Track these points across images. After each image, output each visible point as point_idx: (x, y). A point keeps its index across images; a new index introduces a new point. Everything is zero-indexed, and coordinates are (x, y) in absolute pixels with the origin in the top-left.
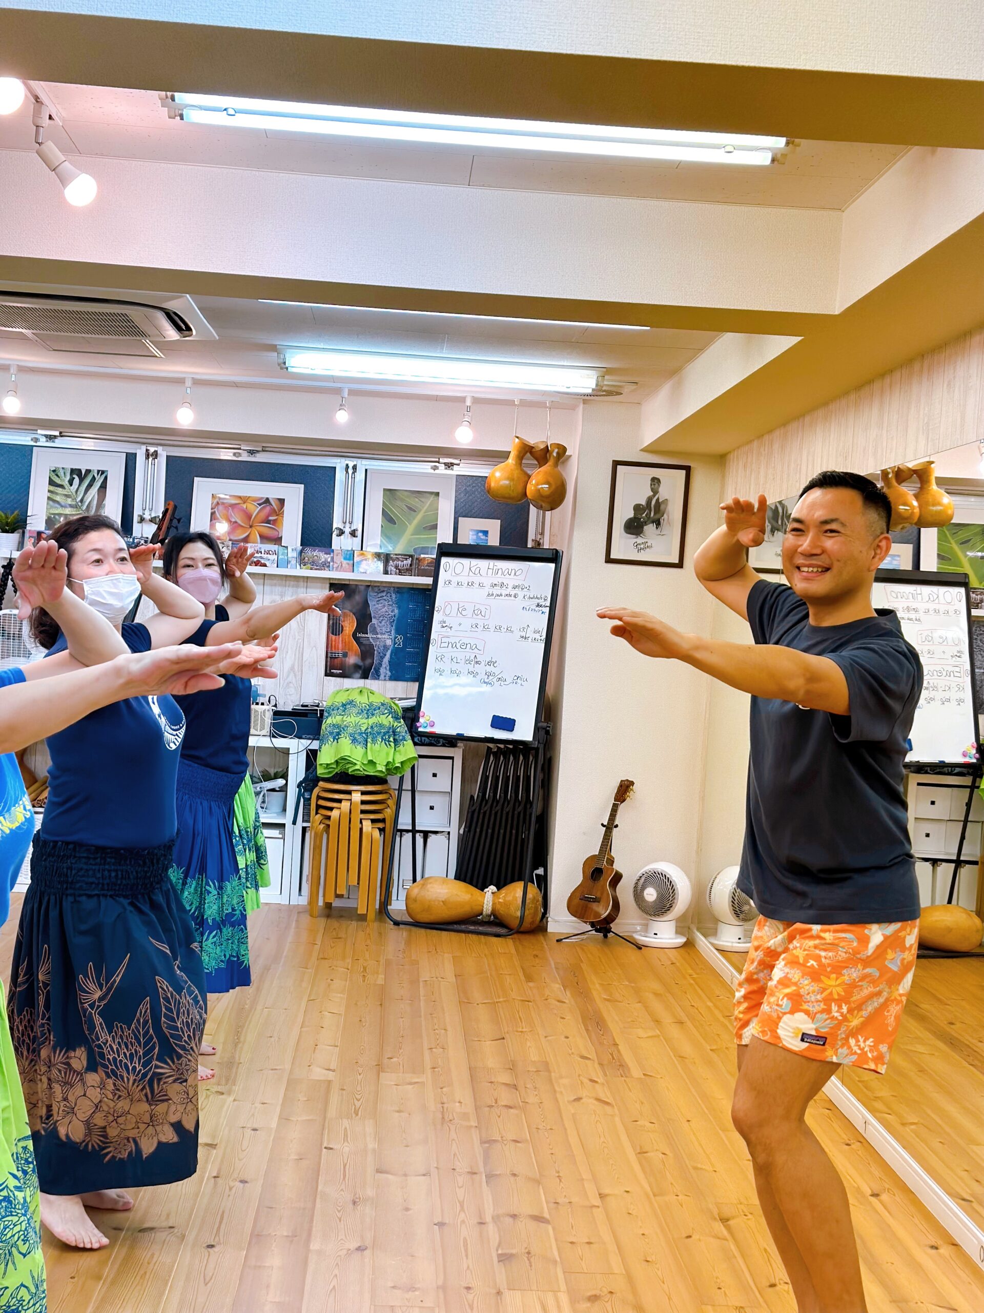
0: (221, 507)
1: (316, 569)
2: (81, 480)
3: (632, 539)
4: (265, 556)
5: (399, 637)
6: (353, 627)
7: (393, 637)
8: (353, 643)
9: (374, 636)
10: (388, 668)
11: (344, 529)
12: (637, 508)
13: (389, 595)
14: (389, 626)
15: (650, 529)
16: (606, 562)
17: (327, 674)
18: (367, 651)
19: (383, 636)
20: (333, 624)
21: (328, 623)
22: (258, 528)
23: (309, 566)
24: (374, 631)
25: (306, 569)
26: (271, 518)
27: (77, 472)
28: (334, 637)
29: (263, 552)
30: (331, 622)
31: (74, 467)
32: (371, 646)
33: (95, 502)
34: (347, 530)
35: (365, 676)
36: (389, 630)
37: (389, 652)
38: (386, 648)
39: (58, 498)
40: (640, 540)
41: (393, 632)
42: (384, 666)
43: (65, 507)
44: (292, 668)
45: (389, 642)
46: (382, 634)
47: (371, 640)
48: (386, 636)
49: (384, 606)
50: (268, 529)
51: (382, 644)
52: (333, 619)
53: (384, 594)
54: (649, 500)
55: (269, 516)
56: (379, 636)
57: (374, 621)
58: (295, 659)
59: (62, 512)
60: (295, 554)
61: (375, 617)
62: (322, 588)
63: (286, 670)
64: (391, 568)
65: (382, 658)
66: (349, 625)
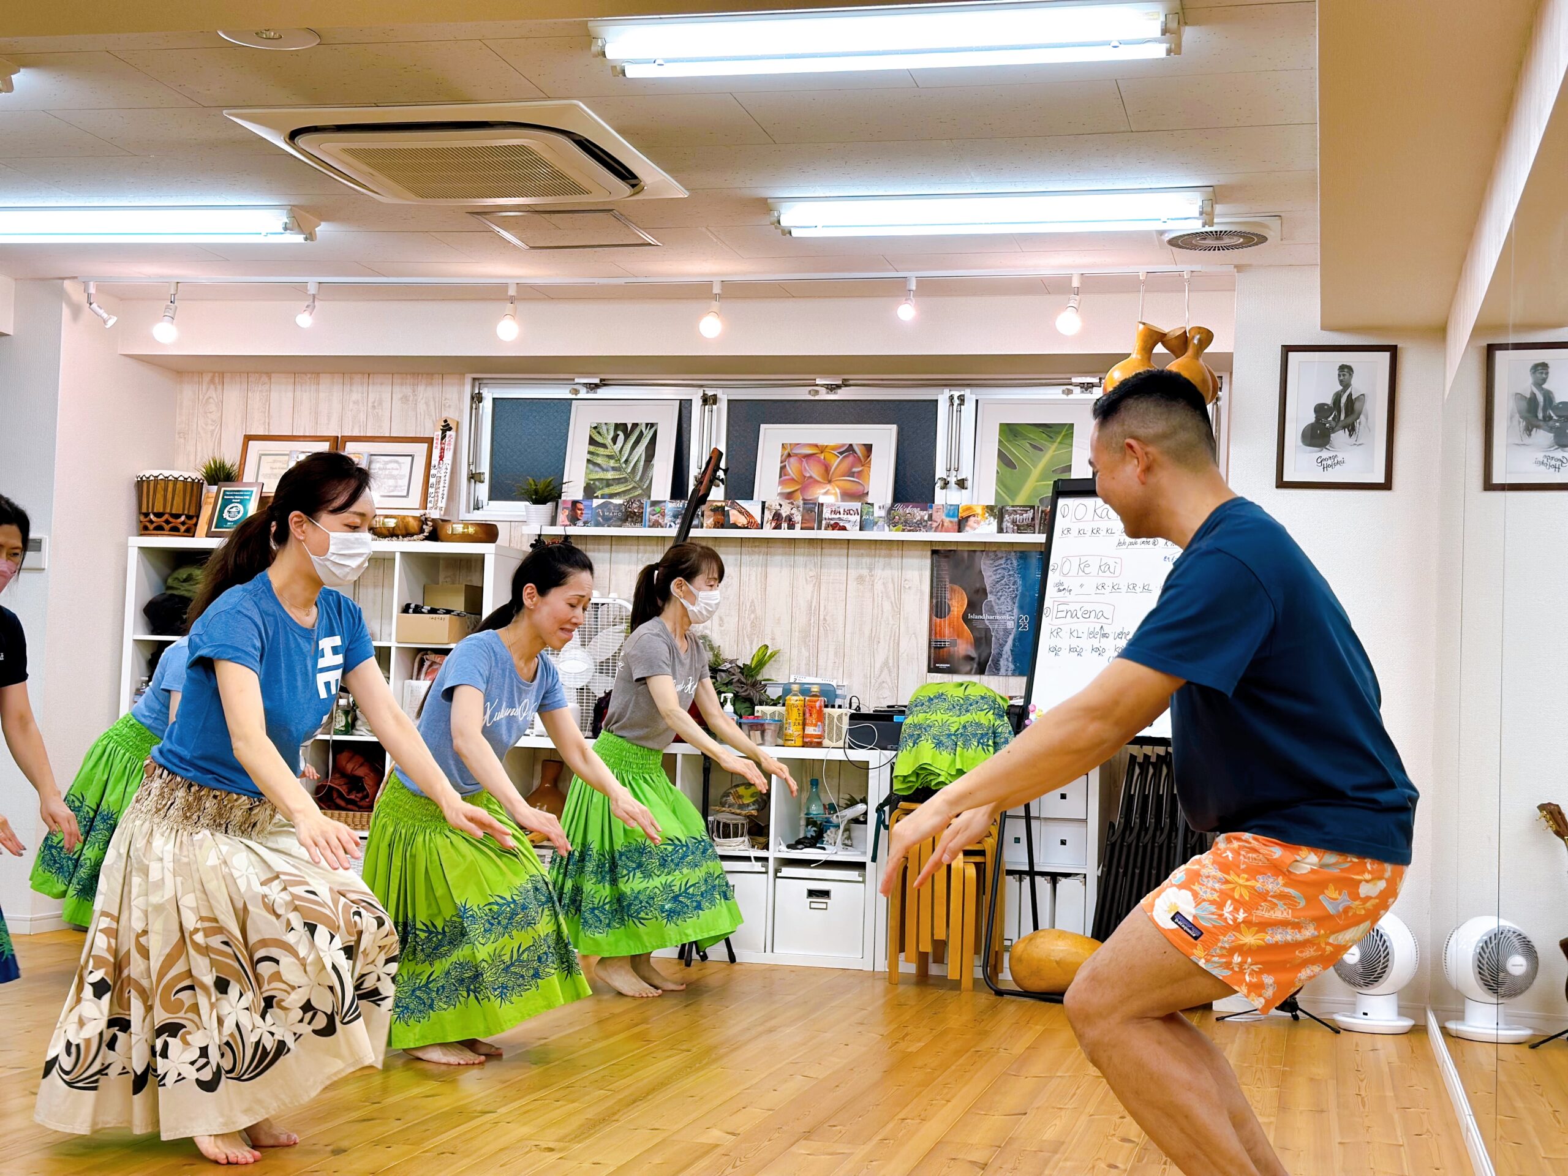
0: (792, 460)
1: (909, 531)
2: (627, 437)
3: (1313, 454)
4: (845, 517)
5: (1024, 617)
6: (962, 606)
7: (1015, 617)
8: (963, 627)
9: (992, 617)
10: (1010, 659)
11: (949, 479)
12: (1320, 409)
13: (1009, 562)
14: (1011, 603)
15: (1340, 437)
16: (1277, 487)
17: (932, 669)
18: (982, 639)
19: (1004, 617)
20: (937, 602)
21: (931, 602)
22: (838, 483)
23: (900, 526)
24: (991, 611)
25: (896, 530)
26: (855, 470)
27: (622, 427)
28: (938, 620)
29: (842, 512)
30: (934, 601)
31: (619, 422)
32: (987, 630)
33: (642, 463)
34: (953, 480)
35: (981, 671)
36: (1010, 609)
37: (1011, 637)
38: (1007, 632)
39: (599, 460)
40: (1325, 454)
41: (1015, 610)
42: (1005, 656)
43: (607, 470)
44: (886, 663)
45: (1011, 625)
46: (1001, 614)
47: (987, 622)
48: (1007, 617)
49: (1003, 577)
50: (849, 483)
51: (1002, 627)
52: (937, 598)
53: (1002, 561)
54: (1337, 398)
55: (853, 466)
56: (998, 617)
57: (990, 597)
58: (889, 651)
59: (602, 477)
60: (883, 513)
61: (991, 592)
62: (922, 557)
63: (878, 665)
64: (1007, 524)
65: (1002, 646)
66: (958, 604)
